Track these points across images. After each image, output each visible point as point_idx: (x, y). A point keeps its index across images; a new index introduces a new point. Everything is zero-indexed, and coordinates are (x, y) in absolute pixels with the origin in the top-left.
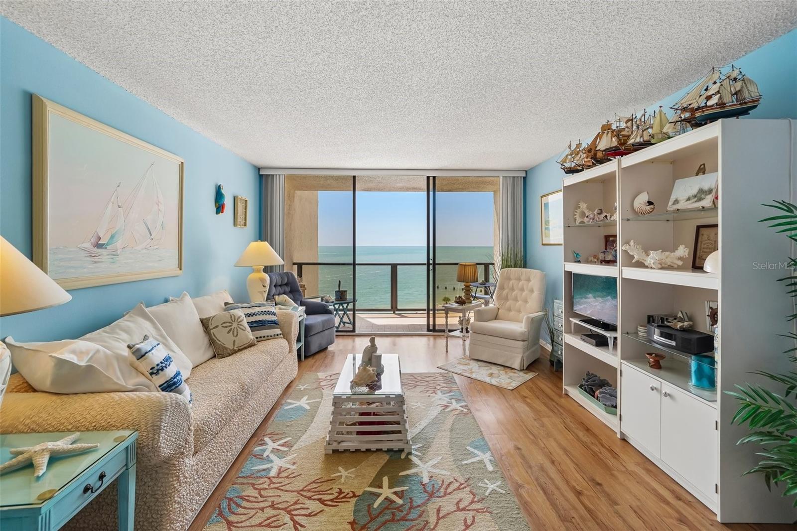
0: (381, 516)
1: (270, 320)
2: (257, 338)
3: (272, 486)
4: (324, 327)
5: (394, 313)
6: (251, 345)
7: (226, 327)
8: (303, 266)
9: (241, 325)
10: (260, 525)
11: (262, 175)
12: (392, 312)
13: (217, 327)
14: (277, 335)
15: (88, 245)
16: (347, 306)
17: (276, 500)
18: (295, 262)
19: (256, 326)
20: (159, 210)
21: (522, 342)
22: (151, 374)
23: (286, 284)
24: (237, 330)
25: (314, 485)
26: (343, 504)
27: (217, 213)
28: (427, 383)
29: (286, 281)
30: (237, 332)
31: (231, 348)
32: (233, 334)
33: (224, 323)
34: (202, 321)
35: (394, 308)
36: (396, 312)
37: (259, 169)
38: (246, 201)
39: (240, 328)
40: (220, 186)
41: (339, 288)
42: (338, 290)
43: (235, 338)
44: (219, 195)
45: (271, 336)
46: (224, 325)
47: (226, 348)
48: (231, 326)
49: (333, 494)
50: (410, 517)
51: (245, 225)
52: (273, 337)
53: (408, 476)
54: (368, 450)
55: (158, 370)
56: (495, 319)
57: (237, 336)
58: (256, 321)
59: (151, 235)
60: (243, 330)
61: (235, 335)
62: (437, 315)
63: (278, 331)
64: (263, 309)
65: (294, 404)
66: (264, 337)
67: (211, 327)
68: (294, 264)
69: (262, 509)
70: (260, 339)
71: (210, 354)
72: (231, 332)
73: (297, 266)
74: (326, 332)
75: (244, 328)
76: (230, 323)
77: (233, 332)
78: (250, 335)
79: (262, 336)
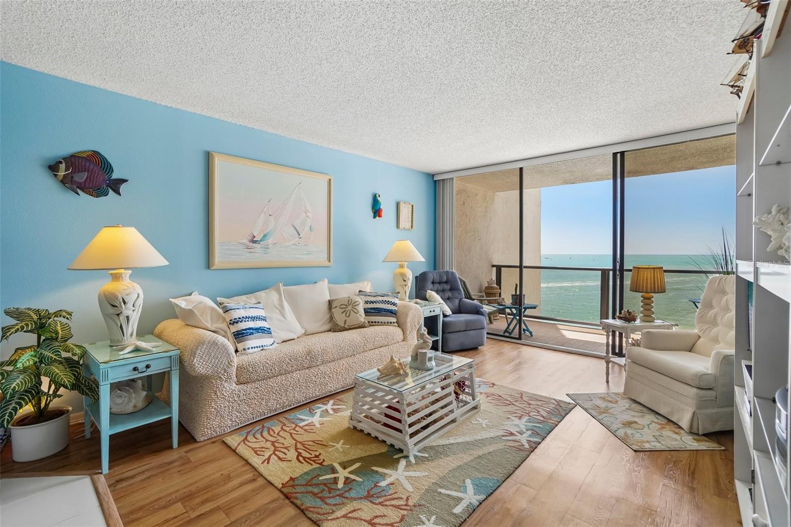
0: (313, 486)
1: (387, 308)
2: (369, 322)
3: (291, 431)
6: (362, 326)
7: (342, 308)
8: (502, 268)
9: (355, 308)
10: (253, 449)
11: (436, 181)
12: (601, 328)
13: (336, 307)
14: (391, 323)
15: (246, 241)
18: (494, 264)
19: (372, 312)
20: (307, 216)
22: (230, 324)
23: (446, 282)
24: (350, 312)
25: (310, 443)
26: (307, 464)
27: (374, 217)
28: (528, 406)
29: (445, 279)
30: (350, 314)
31: (343, 325)
32: (346, 315)
33: (342, 305)
34: (329, 301)
37: (432, 175)
38: (412, 206)
39: (353, 311)
40: (376, 195)
41: (516, 292)
43: (346, 318)
44: (375, 201)
45: (385, 323)
46: (341, 307)
47: (339, 326)
48: (346, 308)
49: (311, 454)
50: (329, 501)
51: (412, 228)
52: (386, 324)
53: (377, 472)
56: (690, 351)
57: (349, 316)
58: (374, 308)
59: (299, 235)
60: (355, 313)
61: (347, 316)
63: (394, 320)
64: (385, 299)
66: (378, 322)
67: (333, 307)
68: (493, 266)
69: (267, 441)
70: (372, 324)
71: (327, 327)
72: (345, 313)
73: (495, 268)
74: (472, 332)
75: (356, 311)
76: (346, 305)
77: (347, 313)
78: (363, 319)
79: (377, 321)
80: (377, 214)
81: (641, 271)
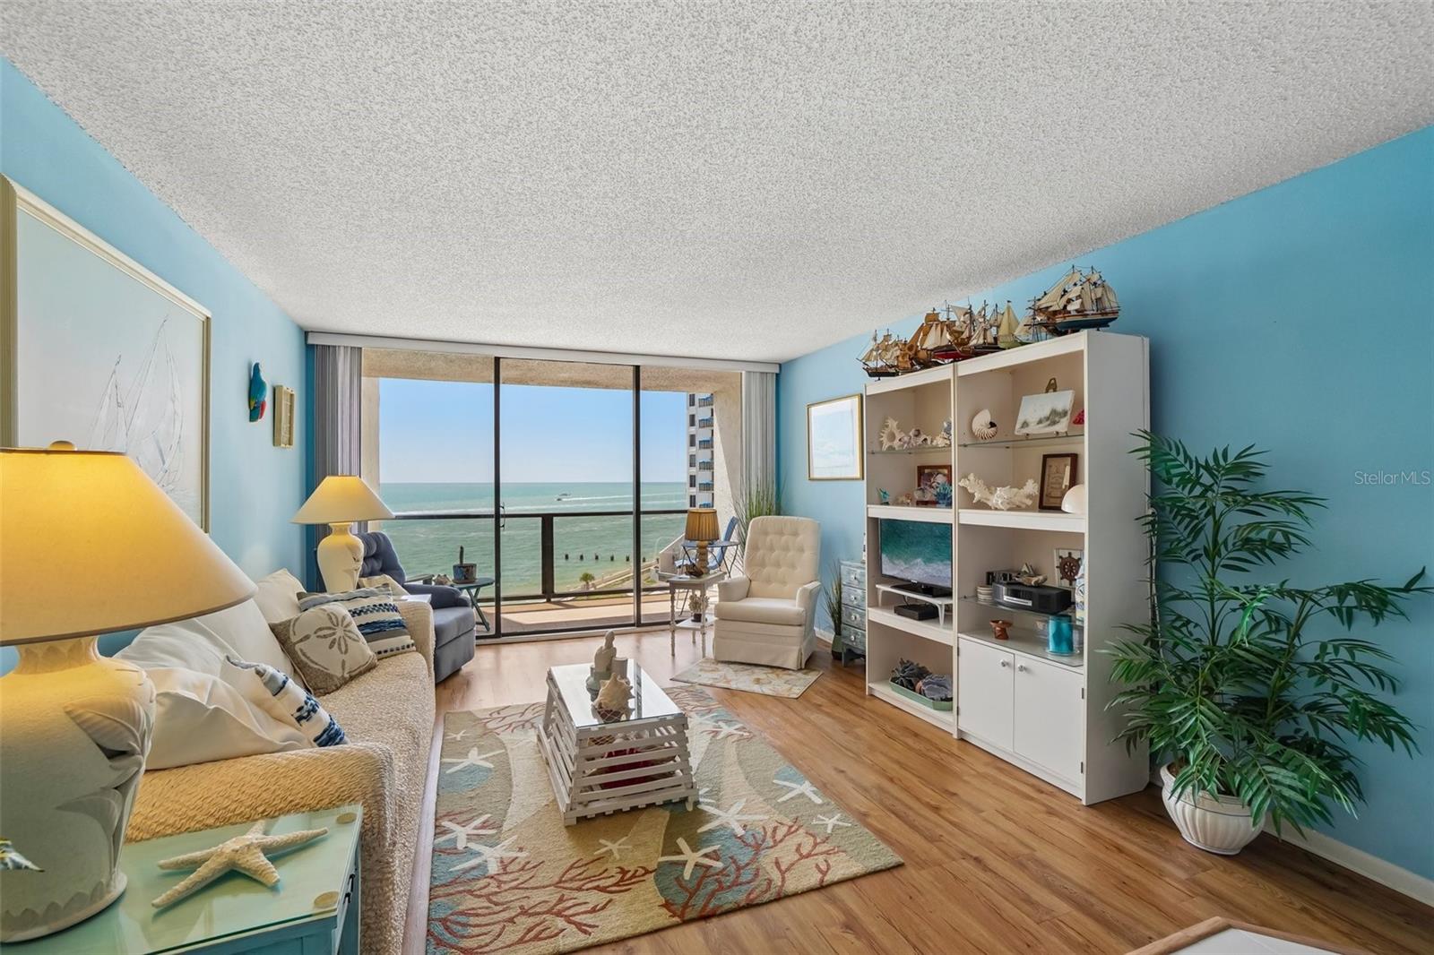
0: (702, 886)
1: (391, 619)
2: (379, 653)
3: (505, 887)
4: (459, 630)
5: (549, 601)
6: (371, 668)
7: (325, 636)
9: (349, 631)
10: (521, 941)
11: (311, 346)
12: (545, 600)
13: (307, 637)
14: (408, 646)
16: (477, 593)
17: (526, 904)
19: (373, 631)
20: (176, 412)
21: (798, 628)
22: (299, 719)
24: (345, 641)
25: (574, 872)
26: (636, 885)
27: (253, 419)
30: (346, 645)
31: (339, 674)
32: (340, 649)
33: (320, 629)
34: (273, 628)
35: (548, 592)
36: (552, 600)
37: (306, 334)
38: (292, 395)
39: (350, 638)
40: (257, 366)
41: (461, 561)
42: (458, 562)
43: (344, 657)
44: (255, 383)
45: (398, 649)
46: (320, 633)
47: (331, 677)
48: (334, 634)
49: (613, 876)
50: (743, 879)
51: (290, 444)
52: (401, 650)
53: (710, 832)
54: (634, 809)
55: (309, 712)
56: (747, 597)
57: (346, 652)
58: (367, 624)
59: (164, 463)
60: (354, 640)
61: (343, 649)
62: (643, 599)
63: (407, 640)
64: (375, 601)
65: (458, 764)
66: (386, 651)
67: (294, 639)
69: (511, 920)
70: (382, 656)
72: (336, 645)
74: (462, 638)
75: (356, 638)
76: (330, 628)
77: (339, 645)
78: (365, 649)
79: (389, 648)
80: (255, 412)
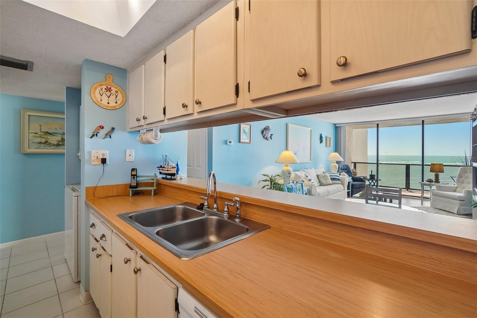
1: (338, 178)
4: (360, 186)
5: (407, 190)
7: (324, 178)
8: (357, 164)
11: (337, 127)
12: (406, 190)
13: (321, 177)
14: (340, 183)
18: (353, 162)
19: (333, 179)
23: (345, 169)
24: (327, 179)
27: (321, 143)
29: (345, 168)
31: (325, 184)
33: (323, 176)
34: (317, 175)
36: (409, 190)
37: (335, 124)
38: (330, 138)
40: (321, 134)
42: (371, 174)
44: (321, 137)
47: (323, 183)
51: (330, 147)
52: (338, 184)
57: (327, 181)
64: (335, 175)
67: (319, 177)
68: (352, 163)
70: (334, 183)
71: (319, 185)
72: (325, 180)
73: (353, 164)
78: (331, 182)
80: (321, 142)
81: (435, 165)
